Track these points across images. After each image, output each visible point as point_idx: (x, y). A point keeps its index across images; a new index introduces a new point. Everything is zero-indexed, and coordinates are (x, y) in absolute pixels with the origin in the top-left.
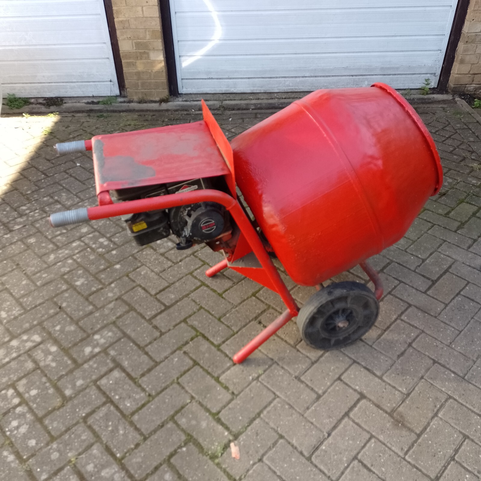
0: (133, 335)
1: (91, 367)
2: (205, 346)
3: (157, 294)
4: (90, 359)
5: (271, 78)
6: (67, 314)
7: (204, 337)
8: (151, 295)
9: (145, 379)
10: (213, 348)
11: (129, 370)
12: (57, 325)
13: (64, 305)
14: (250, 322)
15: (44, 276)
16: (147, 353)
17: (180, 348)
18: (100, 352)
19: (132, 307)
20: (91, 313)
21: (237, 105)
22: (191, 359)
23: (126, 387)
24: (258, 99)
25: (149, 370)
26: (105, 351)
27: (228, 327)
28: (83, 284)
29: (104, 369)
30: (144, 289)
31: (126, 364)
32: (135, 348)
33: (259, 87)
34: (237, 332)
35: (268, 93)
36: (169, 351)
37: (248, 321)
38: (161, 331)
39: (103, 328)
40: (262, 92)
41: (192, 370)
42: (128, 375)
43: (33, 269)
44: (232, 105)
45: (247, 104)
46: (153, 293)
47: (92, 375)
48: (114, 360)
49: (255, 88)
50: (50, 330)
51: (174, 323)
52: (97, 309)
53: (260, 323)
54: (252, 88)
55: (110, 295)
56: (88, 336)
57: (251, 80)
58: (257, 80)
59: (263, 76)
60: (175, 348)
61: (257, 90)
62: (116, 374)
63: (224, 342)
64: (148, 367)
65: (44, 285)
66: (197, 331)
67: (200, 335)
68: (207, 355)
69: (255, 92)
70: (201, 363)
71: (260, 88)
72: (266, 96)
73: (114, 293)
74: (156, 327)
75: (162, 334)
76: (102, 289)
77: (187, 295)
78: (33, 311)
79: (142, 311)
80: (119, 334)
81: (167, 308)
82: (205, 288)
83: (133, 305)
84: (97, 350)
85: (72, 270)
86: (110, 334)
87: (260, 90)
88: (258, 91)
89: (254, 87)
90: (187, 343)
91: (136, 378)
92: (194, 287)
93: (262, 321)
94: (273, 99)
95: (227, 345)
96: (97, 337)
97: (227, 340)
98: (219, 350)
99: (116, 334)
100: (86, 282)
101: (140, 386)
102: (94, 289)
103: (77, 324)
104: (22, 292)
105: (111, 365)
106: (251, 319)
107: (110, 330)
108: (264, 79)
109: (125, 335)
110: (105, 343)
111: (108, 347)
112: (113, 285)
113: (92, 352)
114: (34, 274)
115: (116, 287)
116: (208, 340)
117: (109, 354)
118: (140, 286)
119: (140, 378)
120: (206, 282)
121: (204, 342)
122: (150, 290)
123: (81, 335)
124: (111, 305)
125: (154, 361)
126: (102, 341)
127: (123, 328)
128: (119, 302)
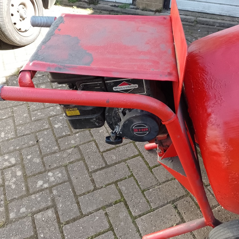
0: (74, 181)
1: (36, 198)
2: (124, 213)
3: (104, 152)
4: (38, 192)
5: (237, 6)
6: (39, 148)
7: (126, 205)
8: (100, 151)
9: (68, 226)
10: (129, 218)
11: (60, 213)
12: (29, 155)
13: (41, 140)
14: (167, 203)
15: (38, 114)
16: (78, 203)
17: (103, 208)
18: (47, 188)
19: (83, 157)
20: (55, 152)
21: (207, 21)
22: (109, 222)
23: (52, 229)
24: (223, 20)
25: (74, 220)
26: (50, 189)
27: (148, 201)
28: (59, 127)
29: (43, 205)
30: (96, 144)
31: (60, 206)
32: (72, 194)
33: (226, 11)
34: (154, 210)
35: (231, 17)
36: (95, 208)
37: (166, 202)
38: (95, 186)
39: (57, 168)
40: (228, 15)
41: (106, 234)
42: (58, 218)
43: (35, 107)
44: (203, 21)
45: (214, 22)
46: (102, 150)
47: (34, 207)
48: (53, 200)
49: (223, 12)
50: (24, 157)
51: (107, 182)
52: (60, 150)
53: (176, 207)
54: (221, 12)
55: (73, 142)
56: (45, 172)
57: (221, 5)
58: (226, 6)
59: (231, 4)
60: (100, 206)
61: (224, 13)
62: (50, 213)
63: (140, 216)
64: (74, 216)
65: (35, 121)
66: (122, 196)
67: (123, 202)
68: (122, 223)
69: (222, 15)
70: (115, 229)
71: (226, 13)
72: (229, 19)
73: (75, 142)
74: (93, 181)
75: (95, 189)
76: (69, 135)
77: (125, 161)
78: (20, 138)
79: (88, 163)
80: (66, 178)
81: (107, 166)
82: (141, 159)
83: (84, 155)
84: (46, 186)
85: (57, 115)
86: (60, 175)
87: (226, 14)
88: (224, 15)
89: (222, 11)
90: (110, 205)
91: (62, 224)
92: (132, 155)
93: (178, 206)
94: (234, 21)
95: (142, 220)
96: (50, 174)
97: (144, 214)
98: (134, 222)
99: (63, 176)
100: (61, 127)
101: (62, 232)
102: (64, 134)
103: (42, 158)
104: (21, 122)
105: (50, 203)
106: (169, 201)
107: (61, 172)
108: (231, 7)
109: (70, 180)
110: (53, 182)
111: (54, 186)
112: (77, 135)
113: (42, 186)
114: (33, 111)
115: (79, 137)
116: (128, 208)
117: (52, 193)
118: (95, 142)
119: (65, 224)
120: (143, 154)
121: (124, 209)
122: (100, 147)
123: (41, 169)
124: (70, 151)
125: (81, 212)
126: (52, 179)
127: (70, 173)
128: (76, 150)
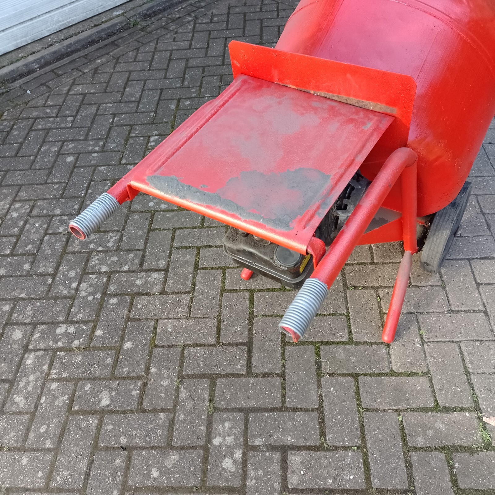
0: (252, 403)
1: (257, 478)
2: (340, 351)
3: (218, 338)
4: (245, 472)
5: (31, 19)
6: (143, 448)
7: (327, 343)
8: (214, 346)
9: (330, 436)
10: (348, 347)
11: (302, 443)
12: (149, 472)
13: (123, 441)
14: (345, 294)
15: (42, 430)
16: (295, 410)
17: (319, 375)
18: (244, 454)
19: (211, 375)
20: (172, 422)
21: (13, 71)
22: (344, 375)
23: (324, 462)
24: (34, 53)
25: (322, 423)
26: (248, 448)
27: (333, 315)
28: (112, 398)
29: (276, 467)
30: (195, 345)
31: (289, 440)
32: (276, 414)
33: (22, 37)
34: (348, 312)
35: (37, 40)
36: (315, 387)
37: (343, 294)
38: (278, 375)
39: (209, 426)
40: (30, 42)
41: (361, 385)
42: (308, 448)
43: (12, 434)
44: (6, 74)
45: (26, 65)
46: (213, 341)
47: (272, 485)
48: (273, 448)
49: (19, 41)
50: (149, 484)
51: (279, 355)
52: (173, 411)
53: (355, 287)
54: (15, 43)
55: (165, 383)
56: (206, 449)
57: (7, 32)
58: (15, 29)
59: (22, 21)
60: (315, 379)
61: (21, 42)
62: (295, 459)
63: (350, 333)
64: (316, 422)
65: (60, 441)
66: (312, 343)
67: (321, 345)
68: (353, 359)
69: (21, 46)
70: (358, 370)
71: (24, 39)
72: (38, 47)
73: (168, 378)
74: (266, 375)
75: (282, 375)
76: (145, 385)
77: (252, 316)
78: (91, 482)
79: (228, 371)
80: (239, 416)
81: (250, 344)
82: (260, 294)
83: (208, 372)
84: (238, 454)
85: (74, 394)
86: (227, 425)
87: (26, 41)
88: (24, 44)
89: (16, 40)
90: (319, 365)
91: (322, 443)
92: (248, 302)
93: (353, 284)
94: (51, 45)
95: (356, 333)
96: (217, 441)
97: (350, 328)
98: (357, 344)
99: (234, 419)
100: (114, 393)
101: (336, 448)
102: (136, 393)
103: (172, 448)
104: (40, 474)
105: (277, 456)
106: (342, 290)
107: (223, 421)
108: (24, 25)
109: (247, 411)
110: (236, 439)
111: (246, 440)
112: (153, 370)
113: (235, 462)
114: (25, 440)
115: (160, 369)
116: (333, 343)
117: (259, 446)
118: (188, 345)
119: (325, 440)
120: (253, 288)
121: (333, 348)
122: (204, 341)
123: (196, 456)
124: (183, 393)
125: (313, 410)
126: (230, 440)
127: (233, 406)
128: (186, 382)
